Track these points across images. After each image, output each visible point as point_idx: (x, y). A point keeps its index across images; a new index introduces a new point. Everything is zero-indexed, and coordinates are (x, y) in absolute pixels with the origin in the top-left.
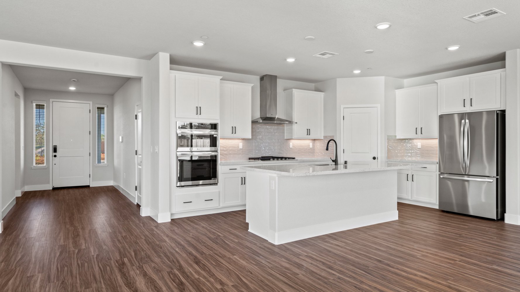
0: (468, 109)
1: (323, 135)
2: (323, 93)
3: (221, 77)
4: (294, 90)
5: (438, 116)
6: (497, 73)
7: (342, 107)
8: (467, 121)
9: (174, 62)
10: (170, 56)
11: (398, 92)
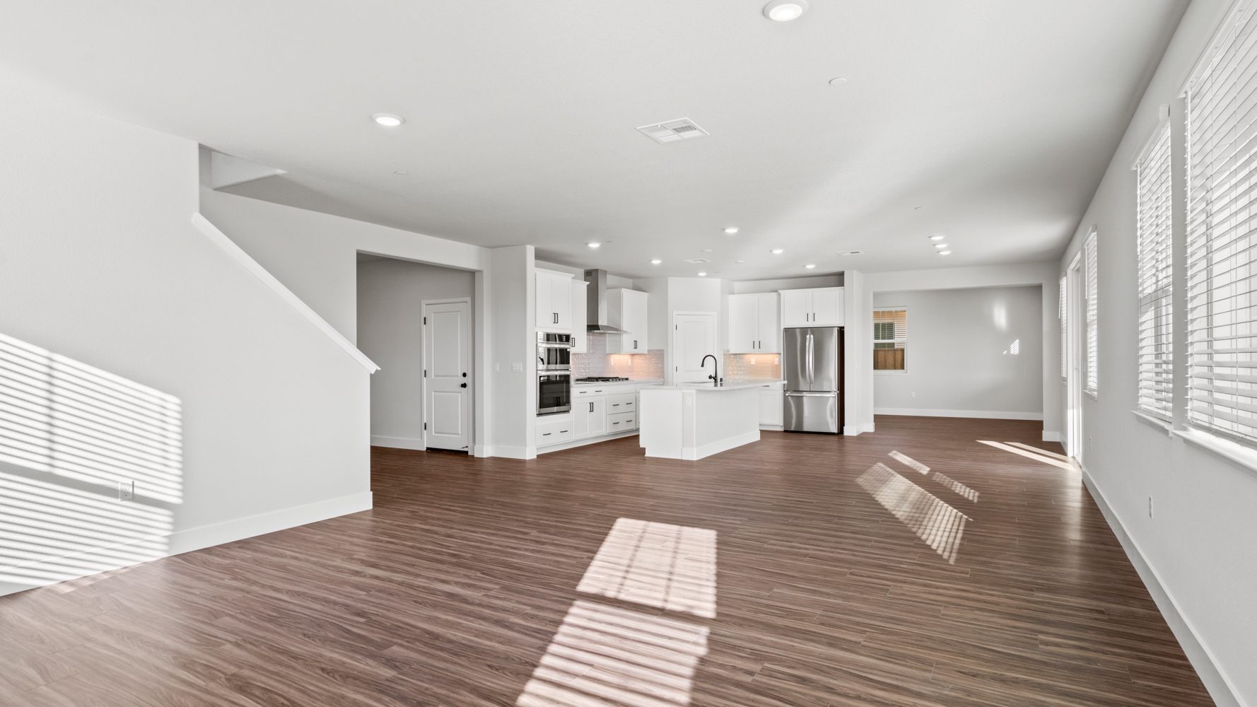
0: (811, 324)
1: (647, 349)
2: (647, 294)
3: (573, 275)
4: (623, 289)
5: (782, 329)
6: (836, 291)
7: (675, 313)
8: (812, 336)
9: (541, 256)
10: (536, 249)
11: (731, 298)
